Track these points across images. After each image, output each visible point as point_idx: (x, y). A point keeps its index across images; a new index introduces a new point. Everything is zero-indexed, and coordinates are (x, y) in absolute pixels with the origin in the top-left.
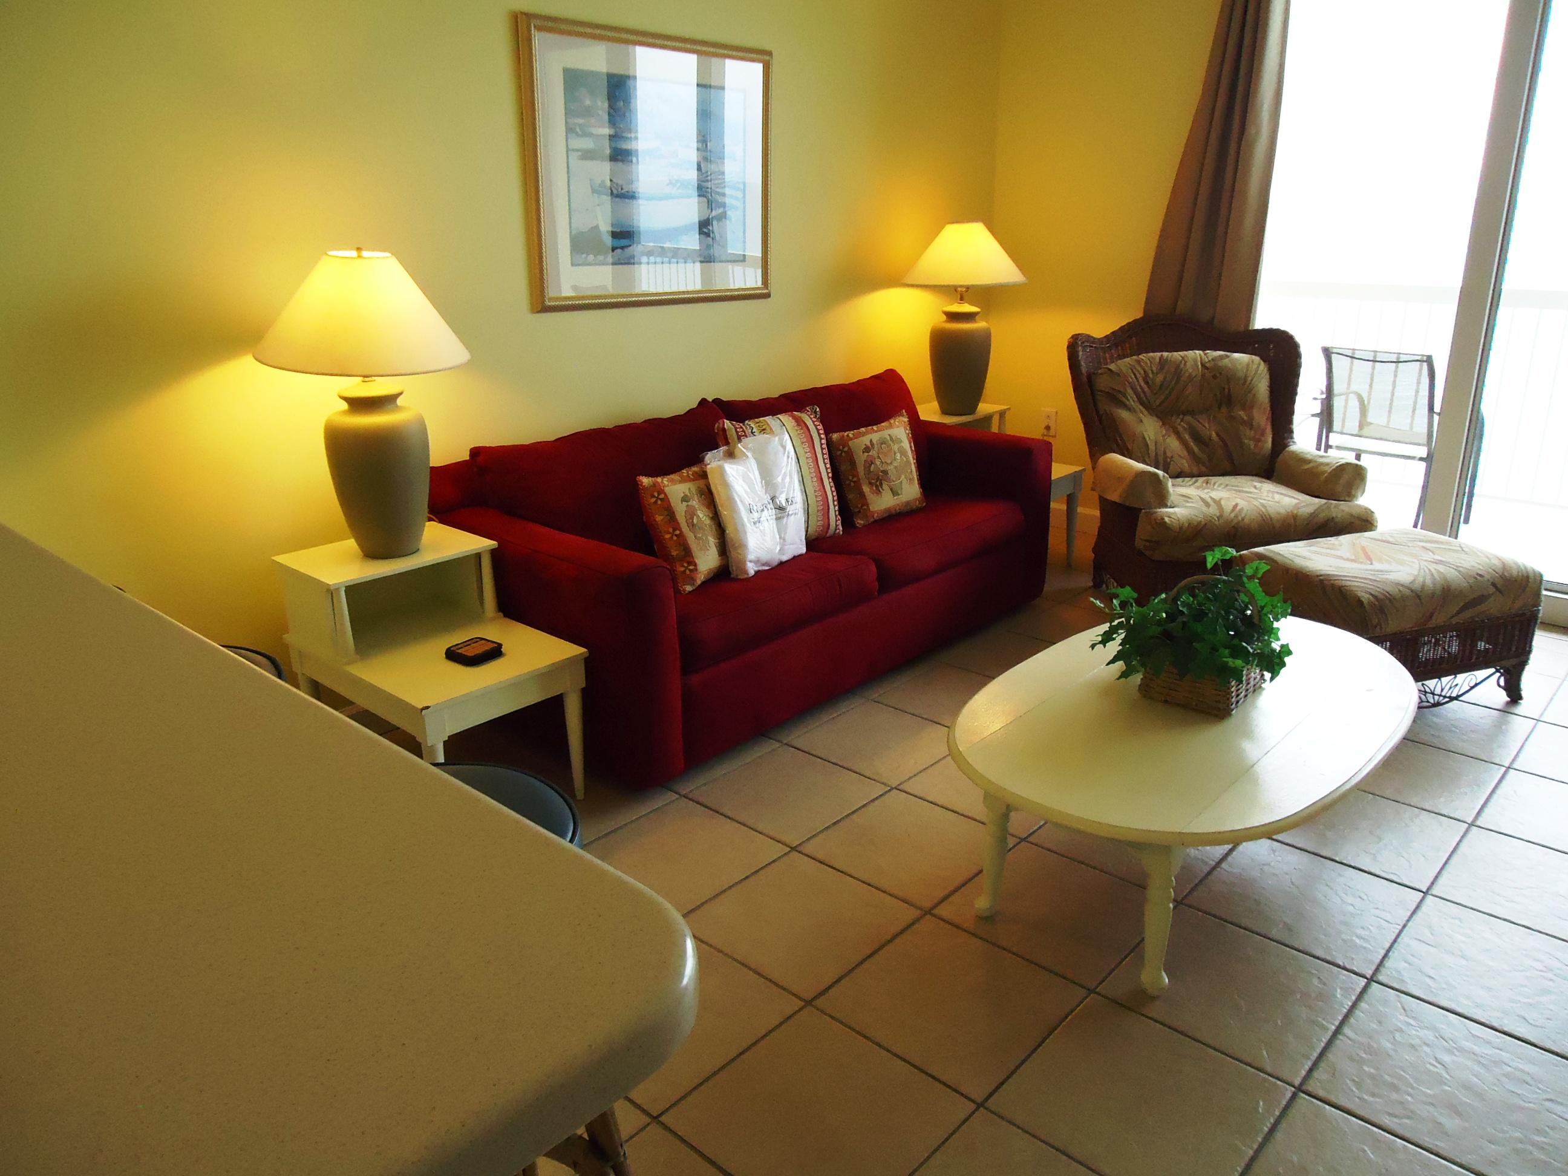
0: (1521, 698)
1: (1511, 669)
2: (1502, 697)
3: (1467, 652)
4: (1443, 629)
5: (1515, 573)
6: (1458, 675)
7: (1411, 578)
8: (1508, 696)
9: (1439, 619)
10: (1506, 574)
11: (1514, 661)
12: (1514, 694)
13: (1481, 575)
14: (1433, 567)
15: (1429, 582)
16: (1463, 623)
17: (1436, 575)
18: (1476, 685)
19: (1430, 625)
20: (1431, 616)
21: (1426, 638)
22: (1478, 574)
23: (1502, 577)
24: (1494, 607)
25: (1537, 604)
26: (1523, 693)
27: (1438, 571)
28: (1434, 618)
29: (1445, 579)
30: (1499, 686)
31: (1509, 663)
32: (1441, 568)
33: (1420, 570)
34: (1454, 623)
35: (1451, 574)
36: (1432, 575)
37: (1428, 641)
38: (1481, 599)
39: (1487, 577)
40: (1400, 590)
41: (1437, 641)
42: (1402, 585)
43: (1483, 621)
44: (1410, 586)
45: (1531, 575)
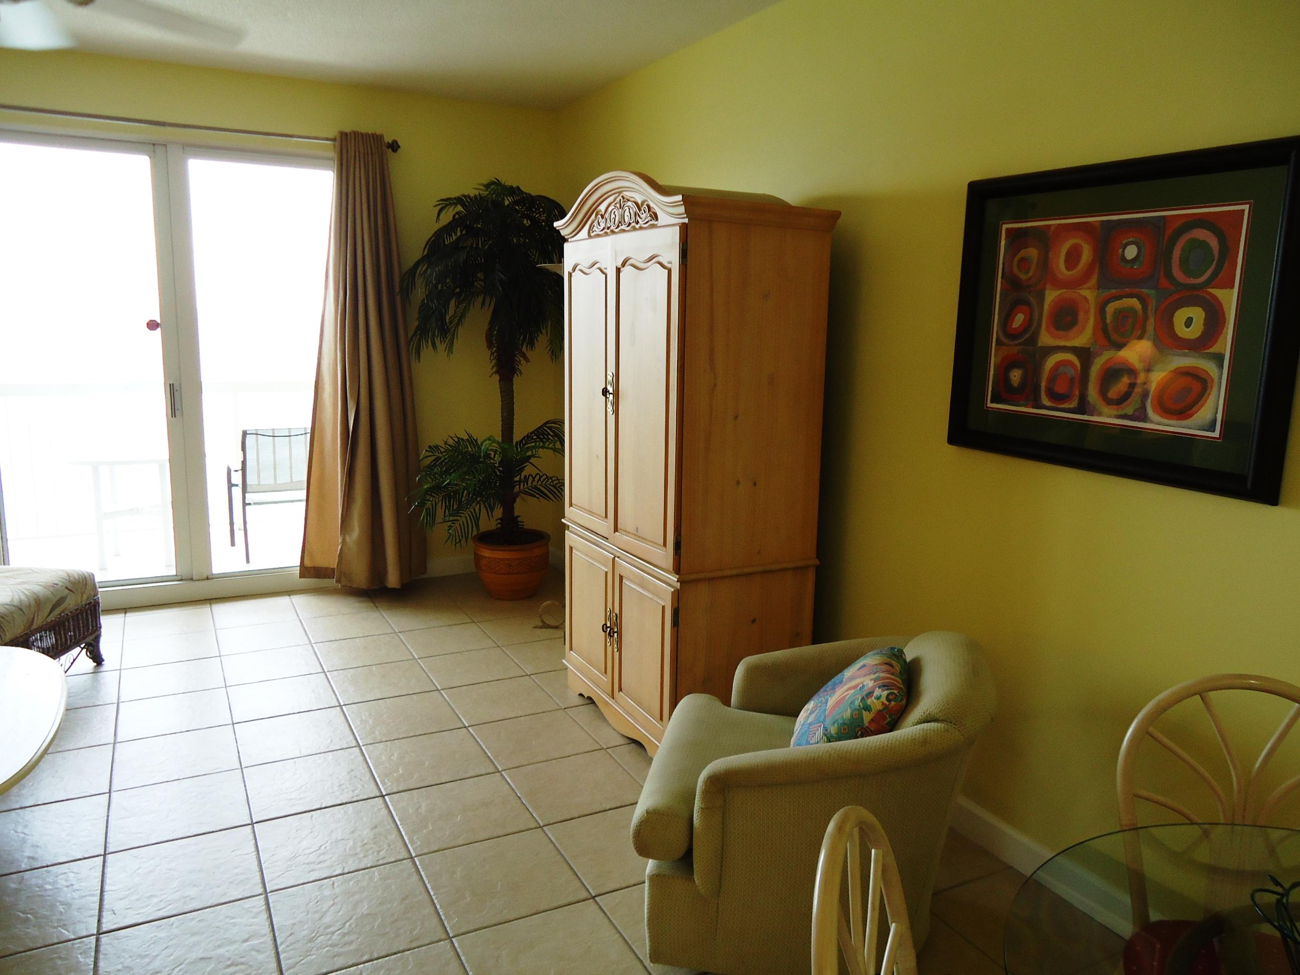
0: (103, 660)
1: (92, 642)
2: (91, 664)
3: (64, 640)
4: (40, 629)
5: (77, 577)
6: (61, 658)
7: (10, 599)
8: (94, 662)
9: (38, 623)
10: (71, 579)
11: (92, 637)
12: (98, 660)
13: (57, 584)
14: (19, 587)
15: (23, 597)
16: (55, 620)
17: (27, 592)
18: (74, 660)
19: (34, 626)
20: (33, 621)
21: (34, 637)
22: (54, 584)
23: (70, 581)
24: (71, 603)
25: (96, 594)
26: (104, 657)
27: (27, 589)
28: (35, 621)
29: (35, 594)
30: (88, 656)
31: (89, 639)
32: (27, 586)
33: (12, 591)
34: (49, 621)
35: (37, 589)
36: (23, 592)
37: (35, 639)
38: (60, 601)
39: (60, 584)
40: (7, 609)
41: (41, 637)
42: (7, 605)
43: (67, 615)
44: (11, 603)
45: (86, 575)
